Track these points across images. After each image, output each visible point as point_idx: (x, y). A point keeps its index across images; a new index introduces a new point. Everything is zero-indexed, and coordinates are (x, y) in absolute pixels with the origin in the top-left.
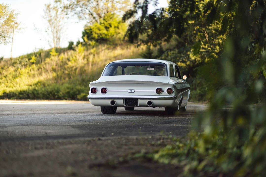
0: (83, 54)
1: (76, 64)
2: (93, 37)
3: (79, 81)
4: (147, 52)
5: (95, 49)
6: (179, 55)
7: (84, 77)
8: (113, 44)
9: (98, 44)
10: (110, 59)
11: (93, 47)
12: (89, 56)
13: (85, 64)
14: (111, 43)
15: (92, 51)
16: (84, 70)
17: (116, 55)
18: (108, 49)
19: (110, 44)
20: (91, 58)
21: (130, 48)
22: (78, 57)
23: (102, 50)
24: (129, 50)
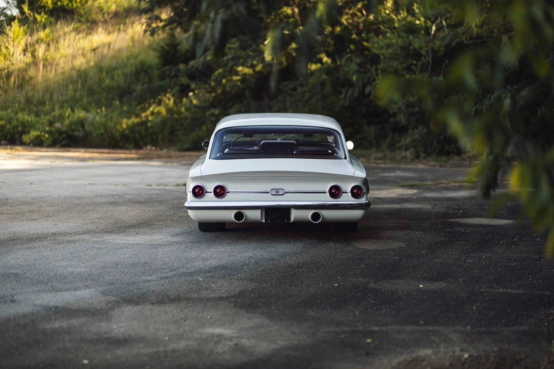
0: (23, 43)
1: (8, 63)
2: (42, 4)
3: (19, 102)
4: (168, 42)
5: (47, 31)
6: (243, 53)
7: (30, 94)
8: (87, 21)
9: (53, 20)
10: (83, 55)
11: (44, 27)
12: (37, 46)
13: (28, 65)
14: (83, 19)
15: (42, 34)
16: (27, 78)
17: (95, 46)
18: (77, 31)
19: (80, 21)
20: (41, 50)
21: (125, 31)
22: (11, 48)
23: (65, 34)
24: (122, 35)
